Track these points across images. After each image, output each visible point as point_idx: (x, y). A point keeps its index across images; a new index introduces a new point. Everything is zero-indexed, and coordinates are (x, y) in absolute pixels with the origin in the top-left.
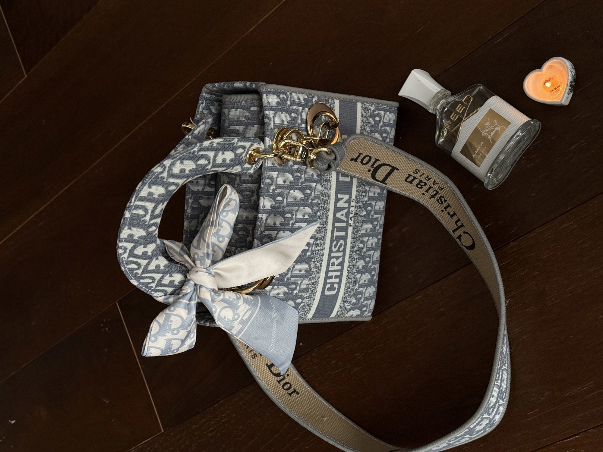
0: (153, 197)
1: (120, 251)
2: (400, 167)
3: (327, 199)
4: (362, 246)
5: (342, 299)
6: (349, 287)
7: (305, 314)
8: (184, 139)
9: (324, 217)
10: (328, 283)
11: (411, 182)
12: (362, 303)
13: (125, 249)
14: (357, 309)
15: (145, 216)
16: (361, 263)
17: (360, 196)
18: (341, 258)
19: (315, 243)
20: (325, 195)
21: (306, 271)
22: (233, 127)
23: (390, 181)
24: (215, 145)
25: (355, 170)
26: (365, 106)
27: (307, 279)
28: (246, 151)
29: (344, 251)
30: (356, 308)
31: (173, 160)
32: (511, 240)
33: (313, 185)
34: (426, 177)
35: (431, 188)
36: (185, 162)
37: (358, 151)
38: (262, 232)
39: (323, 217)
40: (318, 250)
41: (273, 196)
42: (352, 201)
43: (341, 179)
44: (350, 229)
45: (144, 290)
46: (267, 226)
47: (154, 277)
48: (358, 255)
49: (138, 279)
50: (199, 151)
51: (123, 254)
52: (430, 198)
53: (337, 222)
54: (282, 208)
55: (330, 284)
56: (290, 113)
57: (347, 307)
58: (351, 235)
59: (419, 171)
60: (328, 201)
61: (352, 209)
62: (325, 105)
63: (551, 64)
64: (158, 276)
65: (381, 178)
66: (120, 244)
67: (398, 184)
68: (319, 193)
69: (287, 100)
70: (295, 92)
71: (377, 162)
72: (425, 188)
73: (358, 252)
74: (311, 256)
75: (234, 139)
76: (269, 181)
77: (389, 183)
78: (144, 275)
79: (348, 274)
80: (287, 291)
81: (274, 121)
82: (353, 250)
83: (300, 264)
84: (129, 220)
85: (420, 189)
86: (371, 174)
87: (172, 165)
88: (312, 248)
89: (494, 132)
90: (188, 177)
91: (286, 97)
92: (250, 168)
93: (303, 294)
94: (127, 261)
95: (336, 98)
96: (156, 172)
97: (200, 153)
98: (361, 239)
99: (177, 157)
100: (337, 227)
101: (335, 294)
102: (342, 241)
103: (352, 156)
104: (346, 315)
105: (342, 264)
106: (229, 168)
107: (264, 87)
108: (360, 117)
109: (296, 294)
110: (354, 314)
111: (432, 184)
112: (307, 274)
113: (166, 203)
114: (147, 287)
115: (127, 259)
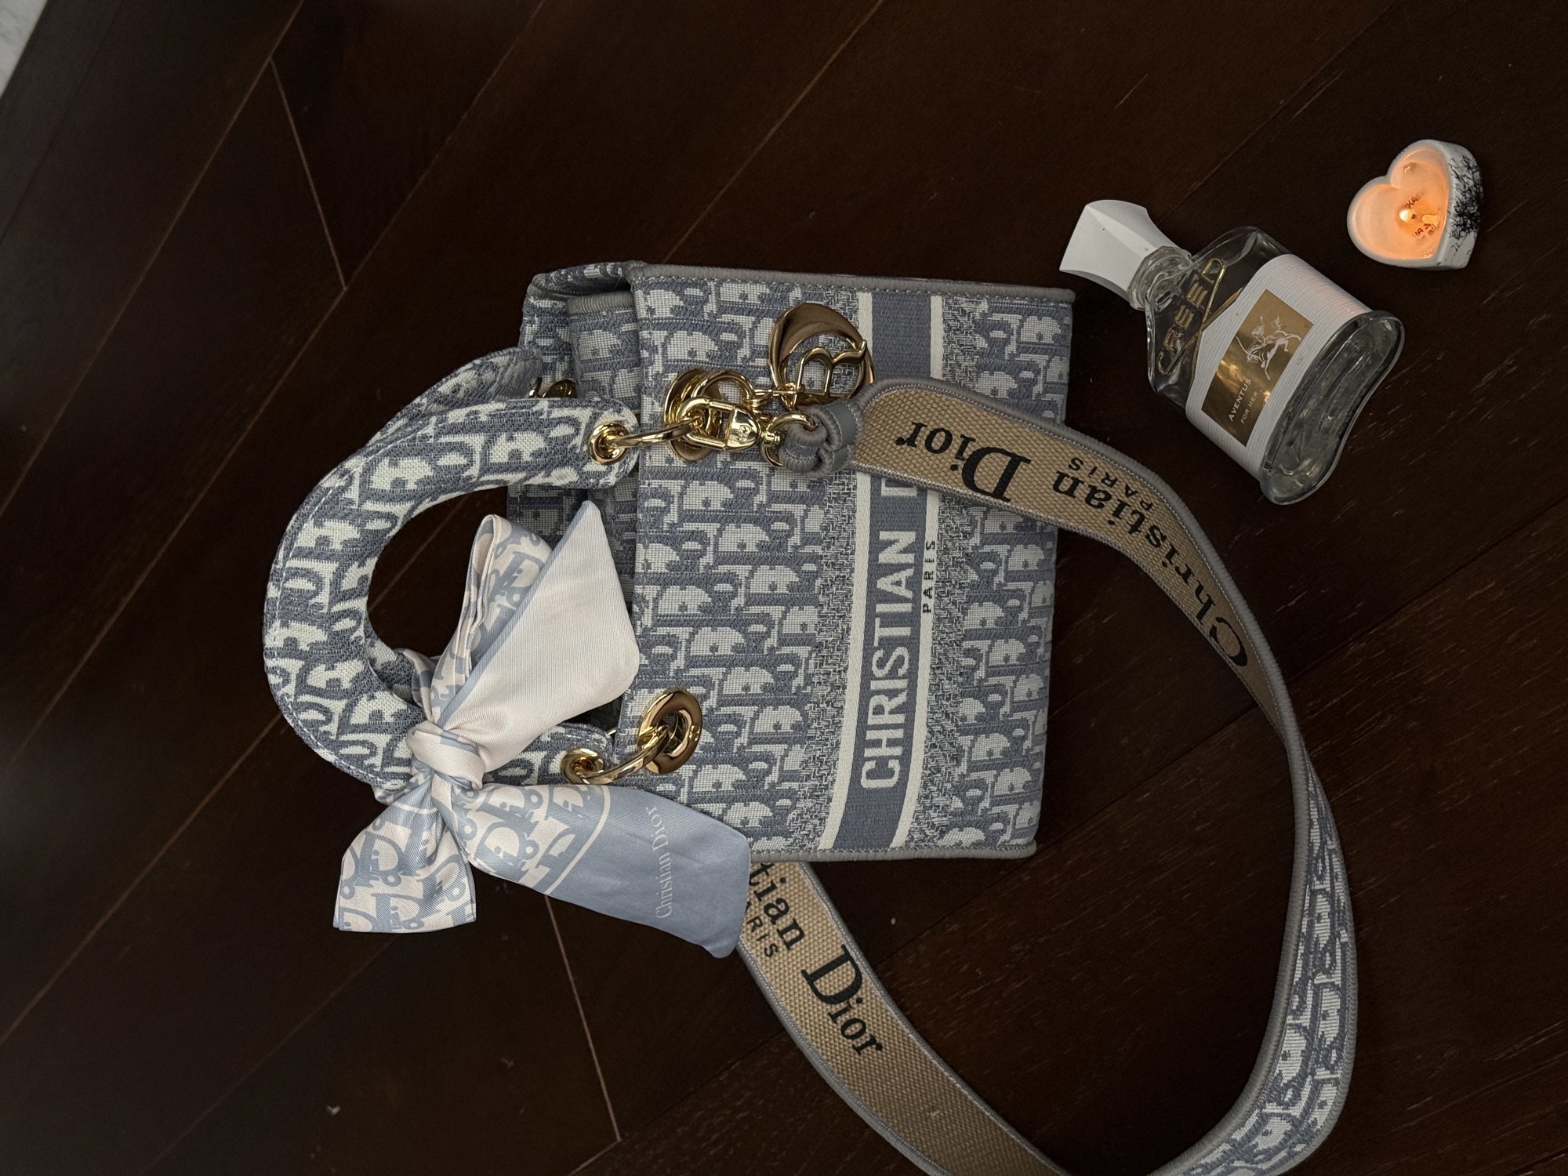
0: (330, 548)
1: (273, 679)
2: (1031, 454)
3: (844, 545)
4: (971, 662)
5: (919, 800)
6: (939, 771)
7: (811, 837)
8: (409, 406)
9: (837, 589)
10: (869, 759)
11: (1070, 492)
12: (985, 810)
13: (285, 675)
14: (971, 826)
15: (316, 593)
16: (971, 708)
17: (954, 535)
18: (905, 694)
19: (814, 655)
20: (837, 533)
21: (793, 727)
22: (588, 376)
23: (1017, 492)
24: (483, 418)
25: (915, 467)
26: (956, 304)
27: (801, 747)
28: (582, 432)
29: (912, 676)
30: (969, 824)
31: (370, 458)
32: (1351, 639)
33: (798, 510)
34: (1102, 477)
35: (1122, 505)
36: (404, 463)
37: (911, 419)
38: (646, 630)
39: (834, 589)
40: (828, 674)
41: (672, 539)
42: (928, 549)
43: (886, 491)
44: (927, 621)
45: (355, 774)
46: (661, 616)
47: (371, 741)
48: (961, 685)
49: (335, 746)
50: (438, 436)
51: (284, 686)
52: (1131, 532)
53: (880, 602)
54: (701, 568)
55: (874, 762)
56: (714, 334)
57: (937, 822)
58: (931, 635)
59: (1082, 463)
60: (846, 549)
61: (927, 567)
62: (826, 307)
63: (1413, 161)
64: (381, 740)
65: (989, 486)
66: (270, 663)
67: (1038, 499)
68: (817, 529)
69: (707, 301)
70: (733, 281)
71: (969, 445)
72: (1111, 506)
73: (960, 679)
74: (804, 688)
75: (537, 402)
76: (659, 503)
77: (1014, 496)
78: (344, 738)
79: (929, 736)
80: (744, 778)
81: (664, 354)
82: (943, 674)
83: (774, 710)
84: (280, 603)
85: (1099, 510)
86: (960, 476)
87: (369, 470)
88: (807, 668)
89: (1274, 351)
90: (418, 498)
91: (702, 294)
92: (605, 474)
93: (795, 785)
94: (297, 704)
95: (861, 289)
96: (328, 489)
97: (444, 440)
98: (966, 645)
99: (378, 451)
100: (883, 616)
101: (895, 787)
102: (901, 651)
103: (899, 433)
104: (940, 843)
105: (908, 709)
106: (535, 475)
107: (638, 272)
108: (942, 333)
109: (773, 785)
110: (964, 840)
111: (1123, 495)
112: (799, 735)
113: (371, 564)
114: (361, 766)
115: (295, 699)
